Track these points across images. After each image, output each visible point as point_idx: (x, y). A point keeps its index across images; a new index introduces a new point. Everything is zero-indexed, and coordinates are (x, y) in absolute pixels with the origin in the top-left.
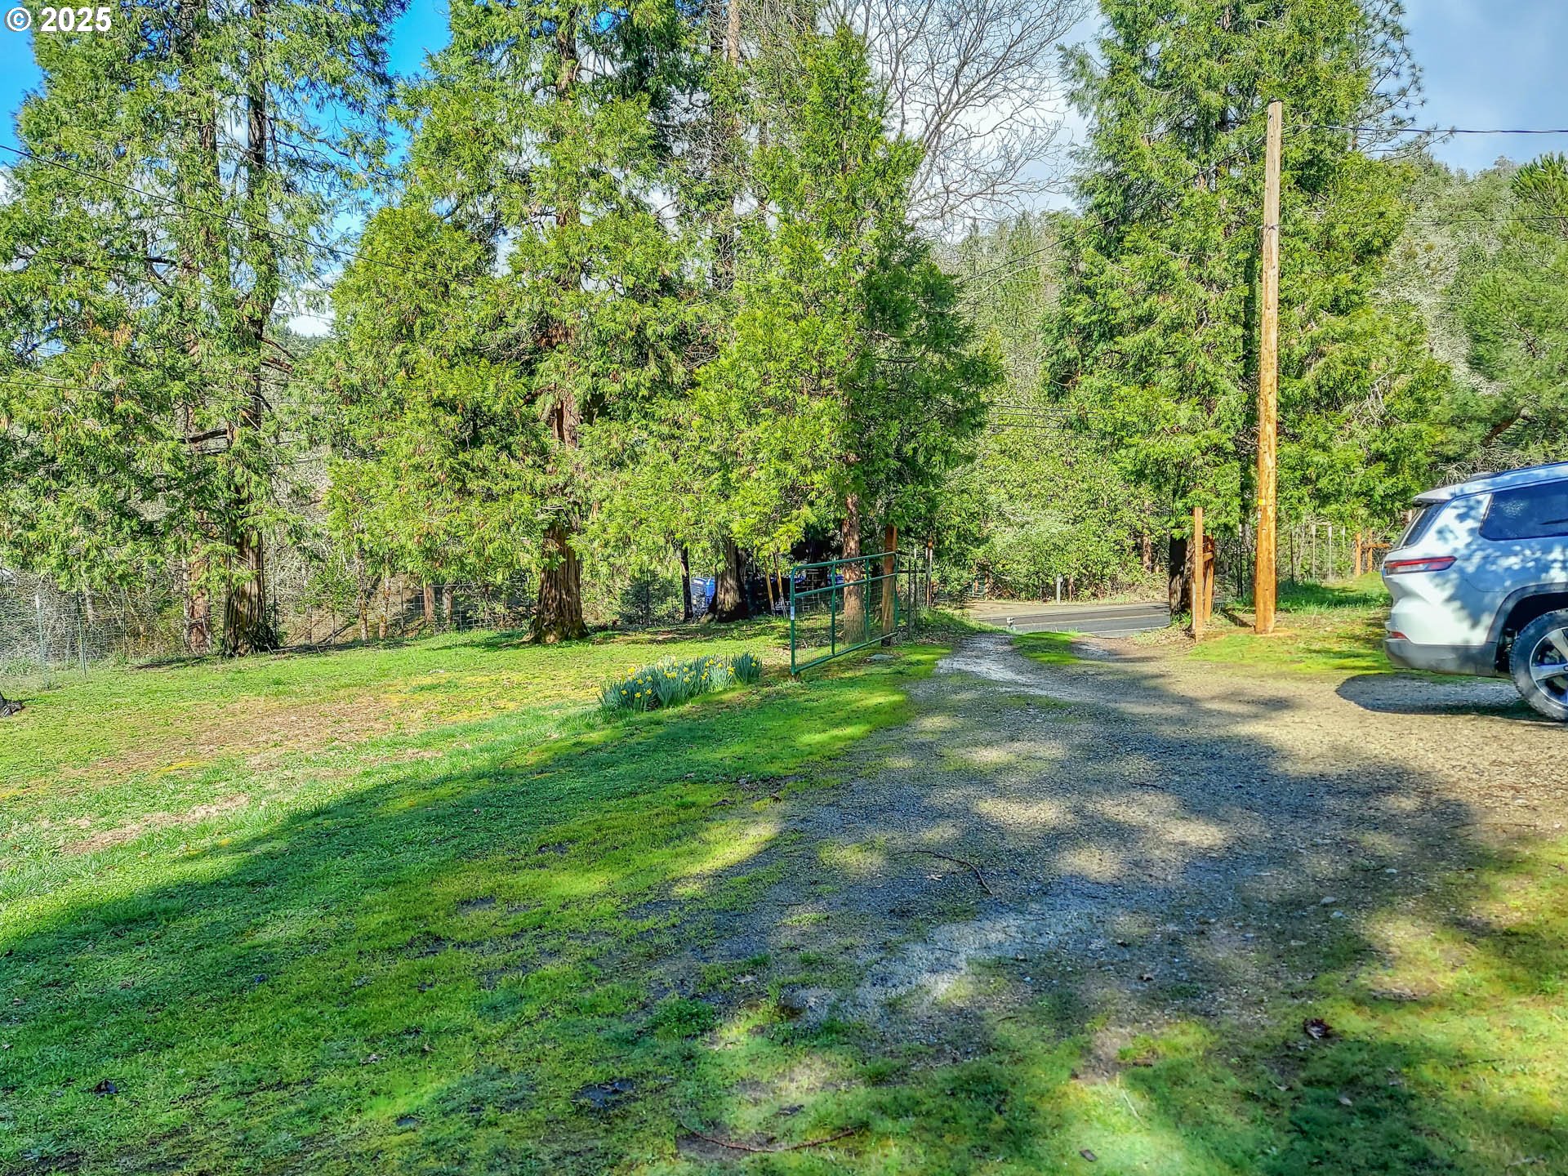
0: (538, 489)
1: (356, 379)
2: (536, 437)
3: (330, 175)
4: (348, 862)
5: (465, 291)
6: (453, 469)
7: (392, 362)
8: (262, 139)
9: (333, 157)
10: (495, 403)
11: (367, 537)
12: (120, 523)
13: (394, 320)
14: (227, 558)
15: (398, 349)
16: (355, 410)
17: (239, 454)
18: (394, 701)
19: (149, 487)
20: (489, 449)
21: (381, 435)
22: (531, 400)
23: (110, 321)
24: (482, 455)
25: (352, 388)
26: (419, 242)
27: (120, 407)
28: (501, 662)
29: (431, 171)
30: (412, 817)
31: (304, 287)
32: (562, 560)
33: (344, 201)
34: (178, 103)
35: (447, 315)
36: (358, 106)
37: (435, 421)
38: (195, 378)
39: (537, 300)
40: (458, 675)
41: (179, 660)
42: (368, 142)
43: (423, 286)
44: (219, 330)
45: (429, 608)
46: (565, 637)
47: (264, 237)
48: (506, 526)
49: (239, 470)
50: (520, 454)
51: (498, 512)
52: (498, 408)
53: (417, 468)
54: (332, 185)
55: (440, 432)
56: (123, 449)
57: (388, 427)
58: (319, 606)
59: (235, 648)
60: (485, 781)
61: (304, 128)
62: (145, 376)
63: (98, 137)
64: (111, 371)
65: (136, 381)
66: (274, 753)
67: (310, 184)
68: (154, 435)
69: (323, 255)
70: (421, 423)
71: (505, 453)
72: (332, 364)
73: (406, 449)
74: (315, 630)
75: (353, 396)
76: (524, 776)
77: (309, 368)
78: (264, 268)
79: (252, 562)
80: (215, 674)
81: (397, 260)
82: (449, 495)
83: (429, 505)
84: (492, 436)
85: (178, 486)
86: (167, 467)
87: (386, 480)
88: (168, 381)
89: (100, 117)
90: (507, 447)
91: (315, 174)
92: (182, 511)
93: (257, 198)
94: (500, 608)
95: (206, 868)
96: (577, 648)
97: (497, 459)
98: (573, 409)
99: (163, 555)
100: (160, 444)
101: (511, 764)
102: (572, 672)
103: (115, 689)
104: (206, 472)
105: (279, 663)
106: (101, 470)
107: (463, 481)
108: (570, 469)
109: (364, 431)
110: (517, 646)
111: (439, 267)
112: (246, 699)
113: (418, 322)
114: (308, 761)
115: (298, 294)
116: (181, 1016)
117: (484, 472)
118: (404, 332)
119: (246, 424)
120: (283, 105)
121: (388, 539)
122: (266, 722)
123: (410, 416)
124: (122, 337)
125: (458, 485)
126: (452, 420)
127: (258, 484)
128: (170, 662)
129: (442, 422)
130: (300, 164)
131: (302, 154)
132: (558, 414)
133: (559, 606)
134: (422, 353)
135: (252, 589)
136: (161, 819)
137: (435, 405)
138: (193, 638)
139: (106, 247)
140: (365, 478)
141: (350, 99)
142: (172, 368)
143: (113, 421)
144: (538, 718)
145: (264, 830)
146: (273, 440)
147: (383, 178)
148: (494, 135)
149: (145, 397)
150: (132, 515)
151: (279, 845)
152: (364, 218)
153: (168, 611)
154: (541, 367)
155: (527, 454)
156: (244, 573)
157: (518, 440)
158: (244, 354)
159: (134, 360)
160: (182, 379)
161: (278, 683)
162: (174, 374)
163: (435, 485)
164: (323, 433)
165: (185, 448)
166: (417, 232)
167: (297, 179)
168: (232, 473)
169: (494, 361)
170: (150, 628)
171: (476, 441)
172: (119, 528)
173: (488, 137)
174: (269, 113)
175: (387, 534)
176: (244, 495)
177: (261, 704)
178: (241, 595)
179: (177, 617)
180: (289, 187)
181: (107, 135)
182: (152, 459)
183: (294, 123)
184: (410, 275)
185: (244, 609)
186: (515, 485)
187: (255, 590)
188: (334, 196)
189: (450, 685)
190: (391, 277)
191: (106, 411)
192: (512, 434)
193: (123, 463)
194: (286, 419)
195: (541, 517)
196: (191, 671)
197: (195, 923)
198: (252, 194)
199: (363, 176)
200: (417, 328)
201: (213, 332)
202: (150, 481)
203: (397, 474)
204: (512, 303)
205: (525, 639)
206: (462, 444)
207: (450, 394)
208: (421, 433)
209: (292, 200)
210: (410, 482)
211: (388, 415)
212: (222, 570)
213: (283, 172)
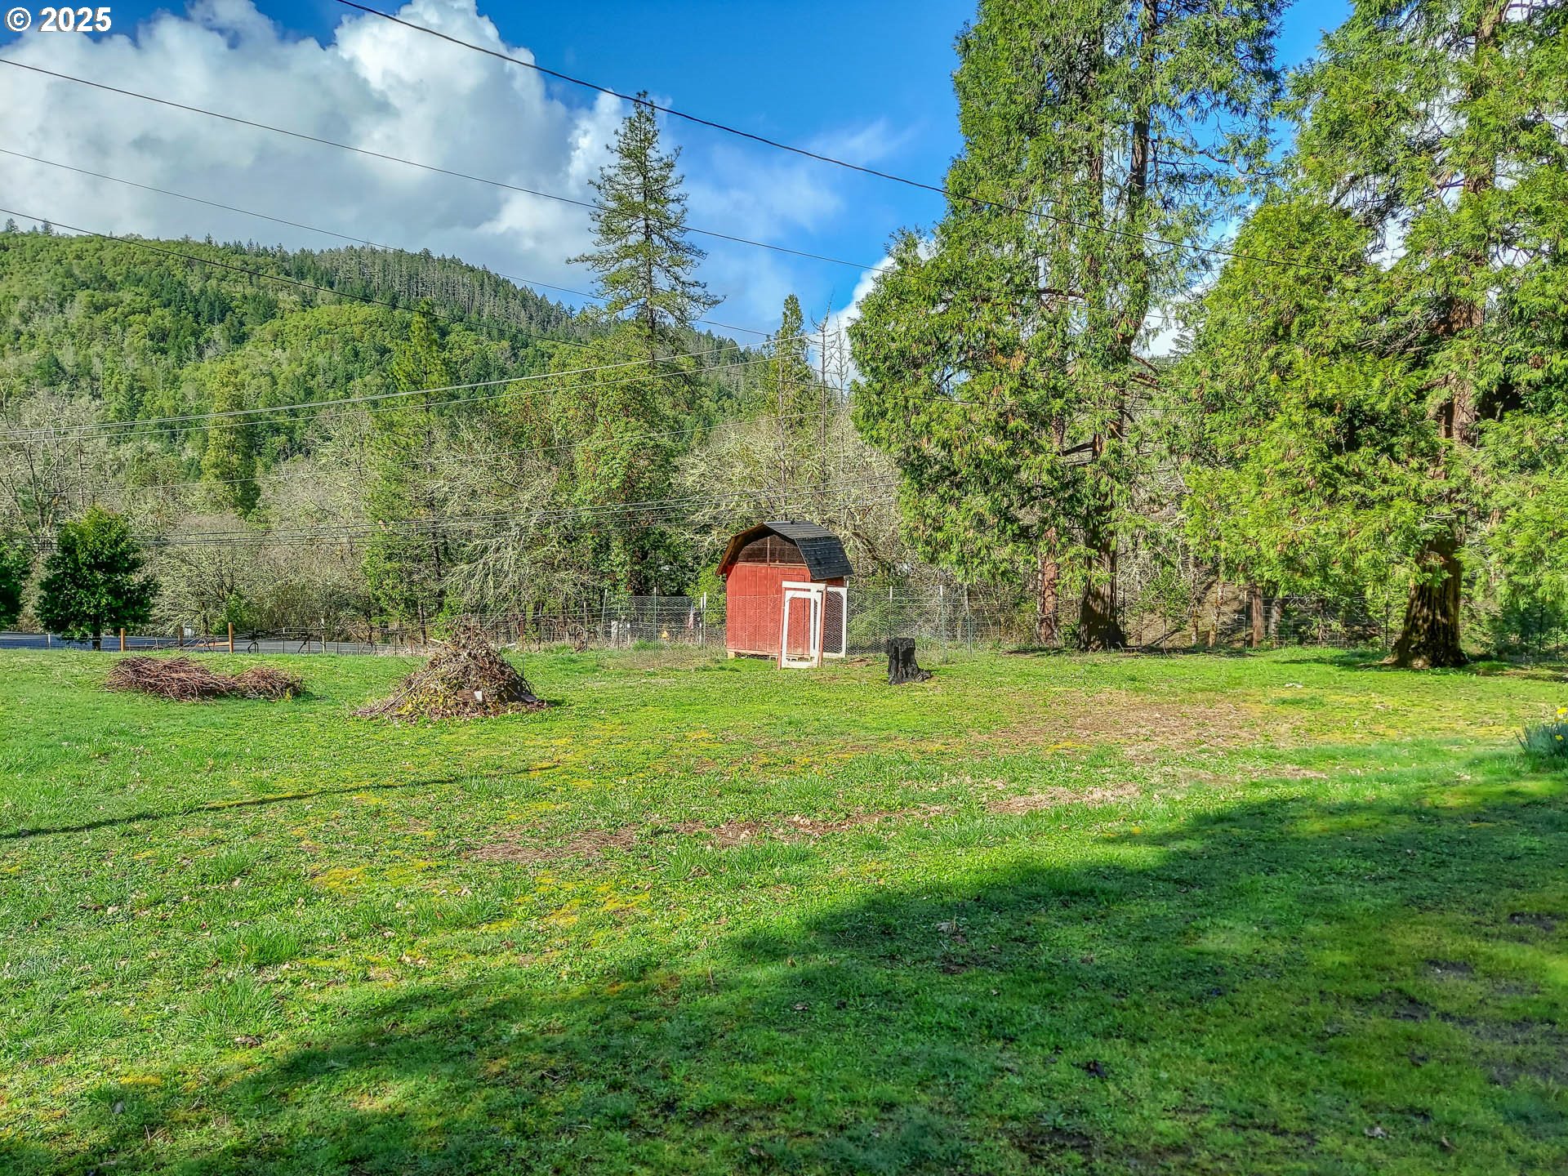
0: (1424, 495)
1: (1221, 386)
2: (1424, 435)
3: (1208, 184)
4: (1274, 881)
5: (1350, 283)
6: (1324, 474)
7: (1264, 364)
8: (1144, 161)
9: (1213, 166)
10: (1380, 400)
11: (1223, 544)
12: (1005, 527)
13: (1270, 322)
14: (1089, 560)
15: (1271, 351)
16: (1218, 417)
17: (1105, 464)
18: (1257, 711)
19: (1027, 495)
20: (1366, 451)
21: (1242, 442)
22: (1420, 395)
23: (1007, 349)
24: (1357, 460)
25: (1217, 395)
26: (1304, 235)
27: (1012, 424)
28: (1365, 682)
29: (1320, 158)
30: (1332, 843)
31: (1173, 300)
32: (1446, 575)
33: (1221, 208)
34: (1075, 141)
35: (1328, 310)
36: (1241, 109)
37: (1309, 424)
38: (1072, 396)
39: (1441, 281)
40: (1320, 692)
41: (1041, 650)
42: (1250, 143)
43: (1304, 282)
44: (1095, 350)
45: (1258, 621)
46: (1435, 663)
47: (1140, 256)
48: (1381, 536)
49: (1105, 479)
50: (1403, 456)
51: (1375, 521)
52: (1383, 407)
53: (1283, 474)
54: (1208, 195)
55: (1314, 435)
56: (1012, 462)
57: (1251, 434)
58: (1152, 611)
59: (1088, 643)
60: (1404, 818)
61: (1187, 143)
62: (1033, 397)
63: (1007, 185)
64: (1007, 393)
65: (1026, 402)
66: (1148, 747)
67: (1187, 198)
68: (1038, 450)
69: (1195, 267)
70: (1293, 426)
71: (1385, 456)
72: (1198, 373)
73: (1275, 454)
74: (1145, 633)
75: (1216, 404)
76: (1453, 820)
77: (1174, 379)
78: (1140, 286)
79: (1108, 565)
80: (1074, 664)
81: (1277, 257)
82: (1318, 501)
83: (1294, 513)
84: (1371, 437)
85: (1052, 493)
86: (1045, 477)
87: (1248, 488)
88: (1051, 399)
89: (1009, 168)
90: (1389, 449)
91: (1192, 186)
92: (1054, 516)
93: (1137, 219)
94: (1336, 626)
95: (1128, 854)
96: (1455, 677)
97: (1376, 463)
98: (1468, 403)
99: (1036, 556)
100: (1041, 457)
101: (1427, 802)
102: (1461, 704)
103: (996, 669)
104: (1075, 482)
105: (1129, 660)
106: (993, 481)
107: (1335, 486)
108: (1466, 472)
109: (1225, 438)
110: (1380, 668)
111: (1323, 260)
112: (1107, 691)
113: (1297, 320)
114: (1183, 760)
115: (1169, 307)
116: (1147, 1009)
117: (1359, 476)
118: (1279, 333)
119: (1113, 435)
120: (1169, 126)
121: (1246, 547)
122: (1132, 716)
123: (1280, 419)
124: (1017, 363)
125: (1329, 491)
126: (1329, 422)
127: (1120, 493)
128: (1034, 650)
129: (1318, 424)
130: (1178, 179)
131: (1181, 169)
132: (1447, 411)
133: (1431, 628)
134: (1297, 353)
135: (1106, 590)
136: (1065, 795)
137: (1310, 407)
138: (1043, 631)
139: (1008, 283)
140: (1225, 485)
141: (1234, 103)
142: (1055, 388)
143: (1005, 437)
144: (1436, 752)
145: (1170, 827)
146: (1135, 452)
147: (1263, 179)
148: (1398, 105)
149: (1032, 416)
150: (1013, 520)
151: (1194, 845)
152: (1241, 222)
153: (1024, 606)
154: (1438, 357)
155: (1412, 456)
156: (1101, 573)
157: (1402, 441)
158: (1114, 371)
159: (1025, 382)
160: (1061, 397)
161: (1133, 679)
162: (1057, 393)
163: (1303, 491)
164: (1183, 441)
165: (1062, 460)
166: (1301, 224)
167: (1176, 194)
168: (1098, 482)
169: (1381, 355)
170: (1010, 620)
171: (1353, 444)
172: (1003, 531)
173: (1392, 107)
174: (1152, 135)
175: (1245, 542)
176: (1108, 502)
177: (1123, 698)
178: (1097, 596)
179: (1030, 612)
180: (1167, 204)
181: (1014, 182)
182: (1034, 471)
183: (1177, 141)
184: (1291, 273)
185: (1098, 608)
186: (1396, 490)
187: (1108, 591)
188: (1210, 205)
189: (1314, 703)
190: (1270, 277)
191: (1001, 430)
192: (1394, 434)
193: (1008, 474)
194: (1149, 431)
195: (1425, 526)
196: (1054, 660)
197: (1136, 910)
198: (1133, 217)
199: (1242, 179)
200: (1294, 328)
201: (1090, 352)
202: (1029, 490)
203: (1261, 480)
204: (1409, 288)
205: (1386, 661)
206: (1337, 448)
207: (1329, 393)
208: (1292, 436)
209: (1170, 216)
210: (1274, 489)
211: (1251, 421)
212: (1084, 571)
213: (1162, 191)
